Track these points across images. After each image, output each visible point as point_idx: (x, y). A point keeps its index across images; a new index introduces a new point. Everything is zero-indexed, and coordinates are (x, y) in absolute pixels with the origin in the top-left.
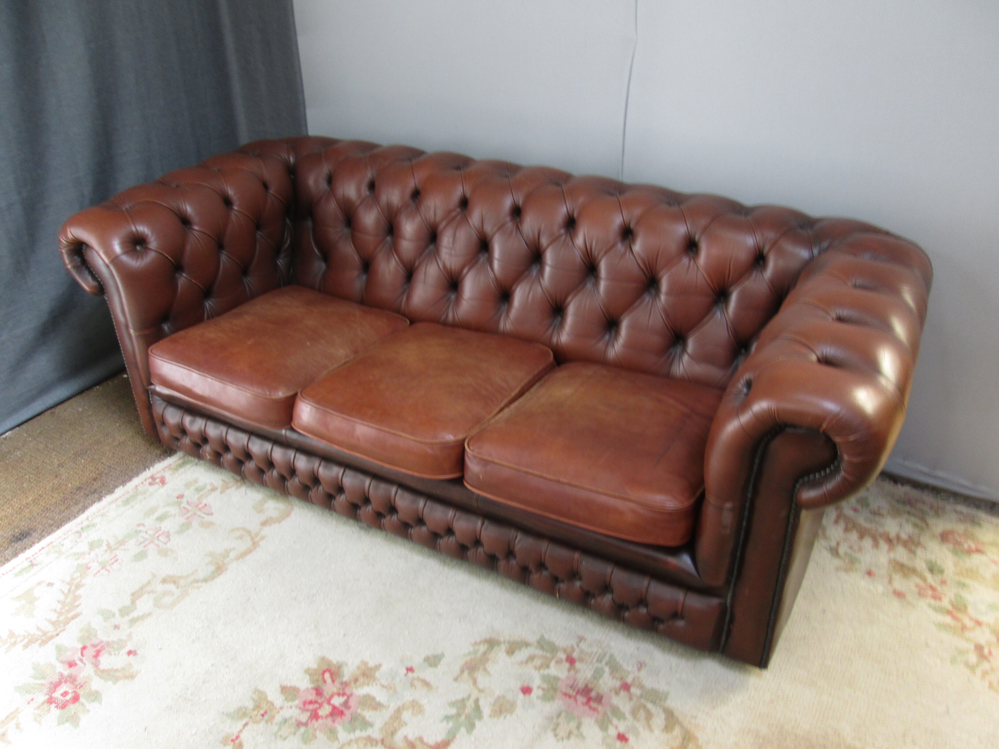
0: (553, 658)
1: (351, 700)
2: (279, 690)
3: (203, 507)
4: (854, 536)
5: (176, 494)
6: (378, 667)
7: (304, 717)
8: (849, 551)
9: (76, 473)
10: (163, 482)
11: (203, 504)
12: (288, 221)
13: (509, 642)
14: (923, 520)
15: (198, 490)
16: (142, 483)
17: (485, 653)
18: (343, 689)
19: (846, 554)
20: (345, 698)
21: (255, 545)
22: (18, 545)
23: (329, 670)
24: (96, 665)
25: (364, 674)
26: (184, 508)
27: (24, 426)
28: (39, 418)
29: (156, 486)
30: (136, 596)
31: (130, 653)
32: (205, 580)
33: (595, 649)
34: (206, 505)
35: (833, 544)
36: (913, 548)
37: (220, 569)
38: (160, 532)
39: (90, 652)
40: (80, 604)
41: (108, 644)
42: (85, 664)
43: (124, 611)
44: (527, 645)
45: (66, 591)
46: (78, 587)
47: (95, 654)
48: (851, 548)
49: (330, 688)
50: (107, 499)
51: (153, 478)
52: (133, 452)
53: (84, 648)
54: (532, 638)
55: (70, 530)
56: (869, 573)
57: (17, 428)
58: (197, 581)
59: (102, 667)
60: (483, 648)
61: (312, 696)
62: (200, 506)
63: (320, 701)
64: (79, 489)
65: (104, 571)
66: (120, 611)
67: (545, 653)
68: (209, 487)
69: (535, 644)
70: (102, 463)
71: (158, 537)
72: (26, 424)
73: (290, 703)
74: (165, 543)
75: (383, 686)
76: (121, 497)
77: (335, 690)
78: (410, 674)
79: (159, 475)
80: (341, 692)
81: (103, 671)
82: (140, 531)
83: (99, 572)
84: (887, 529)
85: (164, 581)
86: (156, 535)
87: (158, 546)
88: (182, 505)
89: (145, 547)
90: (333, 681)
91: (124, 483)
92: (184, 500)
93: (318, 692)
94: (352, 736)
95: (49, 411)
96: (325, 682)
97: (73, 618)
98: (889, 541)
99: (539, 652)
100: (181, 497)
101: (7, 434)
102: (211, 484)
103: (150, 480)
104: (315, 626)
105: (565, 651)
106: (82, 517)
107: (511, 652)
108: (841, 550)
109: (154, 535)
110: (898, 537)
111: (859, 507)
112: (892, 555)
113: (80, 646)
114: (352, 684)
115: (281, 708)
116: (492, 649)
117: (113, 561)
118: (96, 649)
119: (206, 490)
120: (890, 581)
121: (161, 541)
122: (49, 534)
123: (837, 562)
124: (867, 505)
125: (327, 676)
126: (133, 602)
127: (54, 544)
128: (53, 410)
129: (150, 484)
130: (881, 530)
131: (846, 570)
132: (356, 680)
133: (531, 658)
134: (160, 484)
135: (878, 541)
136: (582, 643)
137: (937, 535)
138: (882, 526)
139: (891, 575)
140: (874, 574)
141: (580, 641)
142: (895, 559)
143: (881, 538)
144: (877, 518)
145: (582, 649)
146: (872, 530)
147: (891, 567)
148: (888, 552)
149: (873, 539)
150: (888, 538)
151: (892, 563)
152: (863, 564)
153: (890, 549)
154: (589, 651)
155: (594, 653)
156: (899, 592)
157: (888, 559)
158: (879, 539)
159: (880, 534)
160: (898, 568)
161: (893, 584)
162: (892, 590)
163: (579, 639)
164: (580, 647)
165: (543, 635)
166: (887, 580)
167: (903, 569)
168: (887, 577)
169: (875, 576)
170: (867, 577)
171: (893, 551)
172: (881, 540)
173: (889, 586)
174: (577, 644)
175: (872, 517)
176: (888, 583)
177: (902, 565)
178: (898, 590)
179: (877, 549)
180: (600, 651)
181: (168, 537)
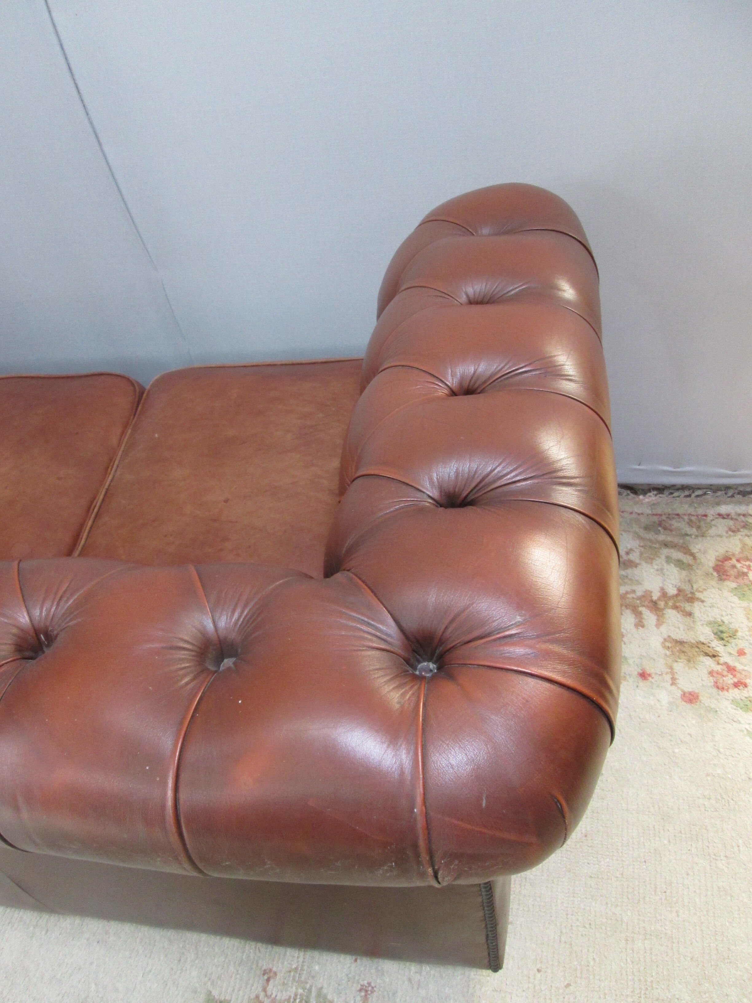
14: (687, 551)
33: (292, 991)
36: (688, 607)
56: (643, 675)
84: (646, 586)
98: (654, 606)
110: (664, 594)
112: (664, 630)
120: (674, 681)
130: (639, 591)
135: (641, 613)
136: (271, 982)
137: (711, 570)
138: (639, 583)
139: (671, 668)
140: (649, 675)
141: (268, 980)
142: (669, 636)
143: (643, 606)
144: (629, 571)
145: (273, 996)
146: (628, 596)
147: (668, 653)
148: (658, 625)
149: (633, 610)
150: (652, 601)
151: (668, 644)
152: (631, 661)
153: (658, 620)
154: (283, 998)
155: (292, 1000)
156: (690, 693)
157: (662, 640)
158: (641, 609)
159: (639, 598)
160: (678, 651)
161: (678, 681)
162: (679, 694)
163: (266, 977)
164: (269, 993)
165: (211, 992)
166: (668, 677)
167: (684, 649)
168: (667, 673)
169: (653, 678)
170: (642, 683)
171: (663, 622)
172: (643, 609)
173: (673, 688)
174: (265, 990)
175: (623, 573)
176: (671, 682)
177: (681, 643)
178: (686, 690)
179: (643, 626)
180: (300, 991)
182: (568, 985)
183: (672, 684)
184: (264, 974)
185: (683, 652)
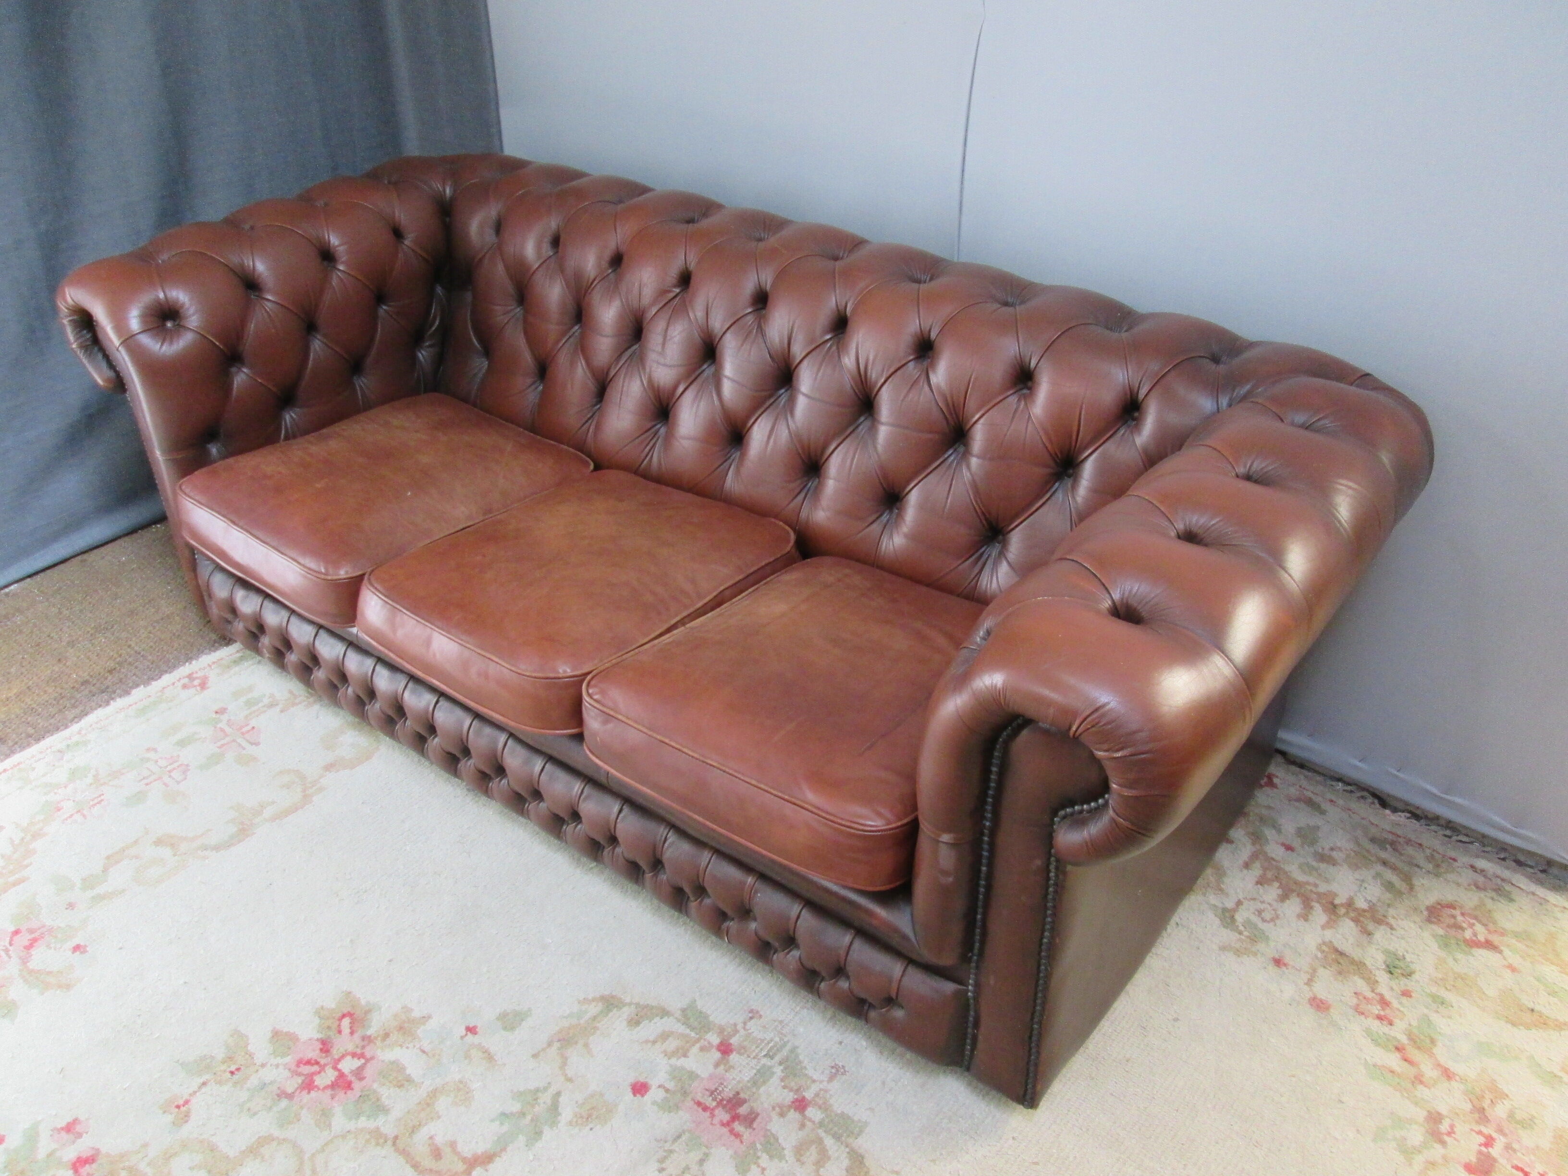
0: (698, 1040)
1: (369, 1065)
2: (270, 1035)
3: (248, 731)
4: (1272, 893)
5: (216, 708)
6: (426, 1018)
7: (291, 1085)
8: (1255, 919)
9: (88, 658)
10: (203, 685)
11: (249, 728)
12: (439, 290)
13: (637, 1005)
14: (1407, 879)
15: (249, 703)
16: (174, 684)
17: (594, 1018)
18: (363, 1047)
19: (1248, 923)
20: (363, 1061)
21: (306, 798)
23: (350, 1015)
24: (24, 961)
25: (401, 1028)
26: (222, 730)
27: (38, 578)
28: (62, 567)
29: (192, 691)
30: (112, 860)
31: (77, 948)
32: (217, 848)
33: (769, 1035)
34: (253, 728)
35: (1230, 904)
36: (1371, 926)
37: (244, 832)
38: (176, 765)
39: (23, 939)
40: (31, 864)
41: (51, 930)
42: (10, 957)
43: (88, 883)
44: (664, 1013)
45: (17, 842)
46: (36, 836)
47: (27, 943)
48: (1260, 912)
49: (344, 1043)
50: (119, 703)
51: (190, 677)
52: (177, 634)
53: (17, 932)
54: (675, 1004)
55: (51, 748)
56: (1278, 962)
57: (29, 580)
58: (205, 848)
59: (31, 965)
60: (594, 1009)
61: (313, 1053)
62: (245, 730)
63: (322, 1062)
64: (85, 683)
65: (78, 817)
66: (84, 880)
67: (688, 1031)
68: (266, 701)
69: (678, 1014)
70: (129, 646)
71: (170, 772)
72: (42, 574)
73: (279, 1060)
74: (178, 783)
75: (424, 1052)
76: (136, 703)
77: (350, 1047)
78: (470, 1037)
79: (200, 674)
80: (359, 1051)
81: (31, 972)
82: (148, 760)
83: (71, 816)
84: (1334, 887)
85: (158, 842)
86: (169, 768)
87: (166, 785)
88: (220, 725)
89: (147, 784)
90: (352, 1033)
91: (147, 682)
92: (225, 717)
93: (325, 1047)
94: (351, 1125)
95: (79, 558)
96: (340, 1032)
97: (14, 884)
98: (1332, 908)
99: (681, 1029)
100: (220, 712)
101: (12, 587)
102: (272, 696)
103: (186, 681)
104: (351, 941)
105: (721, 1030)
106: (75, 728)
107: (634, 1022)
108: (1239, 918)
109: (166, 767)
110: (1350, 904)
111: (1296, 843)
112: (1329, 934)
113: (13, 929)
114: (379, 1043)
115: (263, 1065)
116: (610, 1011)
117: (96, 801)
118: (33, 936)
119: (260, 705)
120: (1309, 982)
121: (173, 778)
122: (23, 748)
123: (1227, 936)
124: (1313, 842)
125: (346, 1022)
126: (105, 870)
127: (22, 766)
128: (85, 556)
129: (185, 687)
130: (1323, 888)
131: (1238, 953)
132: (387, 1035)
133: (664, 1036)
134: (198, 688)
135: (1312, 908)
136: (753, 1021)
137: (1423, 908)
138: (1327, 881)
139: (1315, 971)
140: (1285, 965)
141: (751, 1018)
142: (1331, 942)
143: (1318, 902)
144: (1323, 866)
145: (750, 1031)
146: (1307, 887)
147: (1319, 955)
148: (1323, 927)
149: (1304, 902)
150: (1332, 903)
151: (1324, 948)
152: (1272, 944)
153: (1328, 922)
154: (759, 1037)
155: (766, 1042)
156: (1321, 1001)
157: (1320, 941)
158: (1314, 904)
159: (1319, 894)
160: (1333, 960)
161: (1313, 984)
162: (1309, 995)
163: (750, 1015)
164: (747, 1027)
165: (695, 1001)
166: (1305, 977)
167: (1341, 961)
168: (1307, 972)
169: (1287, 969)
170: (1272, 968)
171: (1332, 927)
172: (1317, 906)
173: (1306, 987)
174: (745, 1023)
175: (1314, 864)
176: (1306, 981)
177: (1342, 954)
178: (1319, 996)
179: (1306, 920)
180: (777, 1039)
181: (184, 772)
182: (1036, 1163)
183: (1306, 984)
184: (750, 1012)
185: (1339, 963)
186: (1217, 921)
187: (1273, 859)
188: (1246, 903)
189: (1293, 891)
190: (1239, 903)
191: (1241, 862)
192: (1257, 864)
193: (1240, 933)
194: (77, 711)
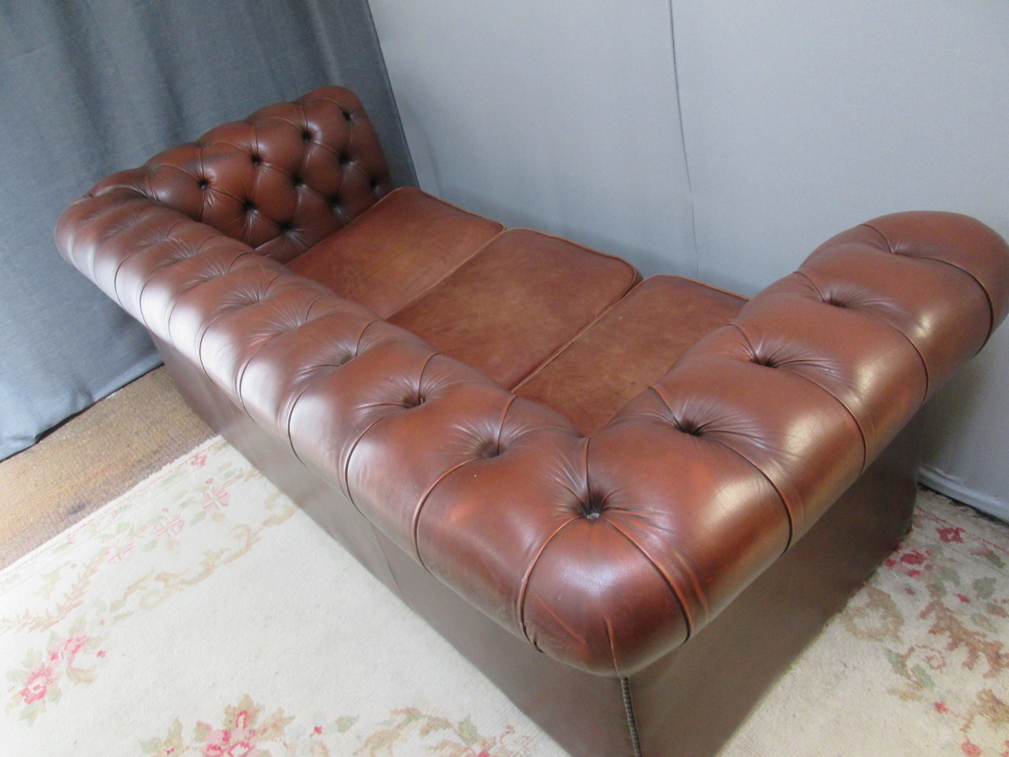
0: (466, 750)
1: (250, 753)
2: (195, 725)
3: (223, 496)
4: (943, 640)
5: (207, 479)
6: (292, 718)
8: (924, 665)
9: (144, 444)
10: (203, 463)
11: (224, 493)
13: (430, 717)
15: (227, 475)
16: (186, 462)
17: (399, 726)
18: (249, 739)
19: (917, 668)
20: (247, 749)
21: (248, 546)
22: (71, 518)
23: (244, 713)
24: (70, 661)
25: (275, 725)
26: (208, 495)
27: (127, 388)
28: (141, 379)
29: (196, 466)
30: (131, 589)
31: (101, 654)
32: (190, 583)
33: (517, 749)
34: (226, 493)
35: (903, 651)
37: (208, 571)
38: (177, 521)
39: (72, 646)
40: (86, 591)
41: (88, 640)
42: (63, 658)
43: (115, 606)
44: (447, 724)
45: (82, 575)
46: (92, 572)
47: (74, 649)
48: (929, 659)
49: (238, 735)
50: (154, 476)
51: (196, 457)
52: (196, 425)
53: (70, 641)
54: (455, 718)
55: (111, 509)
56: (939, 707)
57: (122, 389)
58: (184, 582)
59: (75, 664)
60: (400, 718)
61: (218, 741)
62: (221, 494)
63: (223, 748)
64: (141, 461)
65: (117, 559)
66: (112, 604)
67: (460, 741)
68: (237, 473)
69: (456, 726)
70: (168, 435)
71: (173, 526)
72: (130, 385)
73: (198, 745)
74: (176, 534)
75: (285, 744)
76: (163, 477)
77: (241, 739)
78: (316, 736)
79: (202, 455)
80: (246, 741)
81: (72, 669)
82: (162, 517)
83: (113, 558)
84: (1002, 638)
85: (158, 578)
86: (173, 523)
87: (169, 536)
88: (208, 492)
89: (158, 535)
90: (244, 727)
91: (171, 461)
92: (211, 486)
93: (227, 736)
95: (151, 373)
96: (237, 726)
97: (75, 606)
98: (996, 658)
99: (456, 739)
100: (209, 482)
101: (112, 395)
102: (241, 469)
103: (194, 459)
104: (256, 656)
105: (484, 743)
106: (128, 494)
107: (425, 732)
108: (910, 664)
109: (171, 523)
111: (972, 594)
112: (990, 683)
113: (68, 639)
114: (259, 736)
115: (187, 748)
116: (410, 721)
117: (128, 548)
118: (79, 643)
119: (233, 476)
120: (965, 728)
121: (174, 531)
122: (98, 508)
123: (897, 680)
124: (989, 593)
125: (242, 718)
126: (125, 597)
127: (94, 522)
128: (155, 371)
129: (192, 463)
130: (991, 638)
131: (904, 696)
132: (265, 730)
133: (444, 744)
134: (199, 464)
135: (977, 657)
136: (508, 735)
138: (996, 631)
139: (972, 717)
140: (945, 710)
141: (507, 733)
142: (990, 691)
143: (983, 651)
144: (993, 617)
145: (504, 744)
146: (976, 636)
147: (978, 703)
148: (986, 676)
149: (971, 651)
150: (997, 653)
151: (984, 696)
152: (936, 690)
153: (990, 671)
154: (509, 750)
155: (514, 754)
156: (974, 747)
157: (981, 689)
158: (980, 653)
159: (986, 644)
160: (989, 708)
161: (969, 730)
162: (962, 741)
163: (507, 730)
164: (503, 741)
165: (470, 716)
166: (963, 722)
167: (997, 710)
168: (964, 718)
169: (947, 714)
170: (933, 712)
171: (994, 676)
172: (981, 655)
173: (962, 733)
174: (502, 737)
175: (987, 616)
176: (962, 727)
177: (998, 702)
178: (972, 741)
179: (970, 668)
180: (522, 753)
181: (181, 527)
183: (962, 730)
184: (507, 728)
185: (995, 711)
186: (890, 666)
187: (948, 610)
188: (917, 650)
189: (962, 640)
190: (912, 650)
191: (918, 612)
192: (933, 614)
193: (909, 677)
194: (131, 482)
